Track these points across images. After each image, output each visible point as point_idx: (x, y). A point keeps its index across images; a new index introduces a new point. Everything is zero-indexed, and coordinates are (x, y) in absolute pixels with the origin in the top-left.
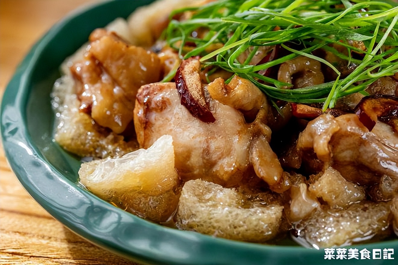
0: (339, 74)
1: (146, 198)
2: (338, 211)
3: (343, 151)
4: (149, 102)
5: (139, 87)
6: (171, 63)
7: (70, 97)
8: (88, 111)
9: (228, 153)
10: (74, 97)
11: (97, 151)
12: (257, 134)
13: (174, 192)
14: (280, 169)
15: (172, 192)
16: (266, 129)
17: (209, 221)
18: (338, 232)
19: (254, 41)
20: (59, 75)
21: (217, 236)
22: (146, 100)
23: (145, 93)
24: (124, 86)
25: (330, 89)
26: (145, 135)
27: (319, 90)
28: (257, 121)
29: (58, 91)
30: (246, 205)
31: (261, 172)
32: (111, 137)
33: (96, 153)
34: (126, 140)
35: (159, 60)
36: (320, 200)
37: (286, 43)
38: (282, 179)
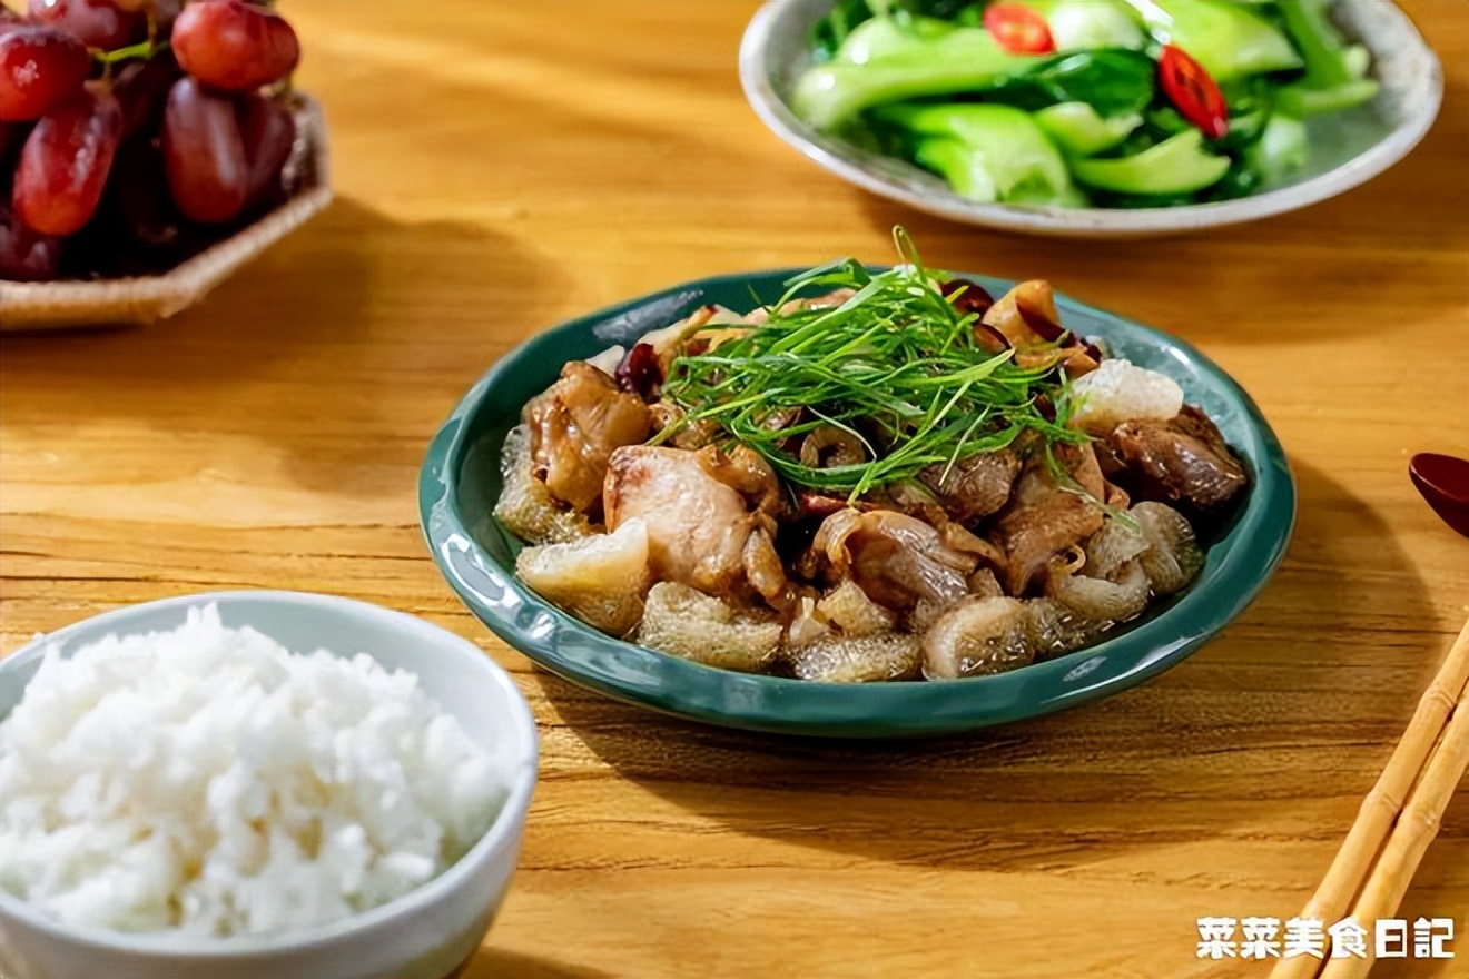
0: (875, 456)
1: (601, 601)
2: (849, 638)
3: (869, 559)
4: (623, 471)
5: (615, 449)
6: (666, 418)
7: (524, 455)
8: (543, 475)
9: (716, 549)
10: (529, 454)
11: (550, 533)
12: (756, 527)
13: (641, 596)
14: (782, 577)
15: (637, 597)
16: (770, 522)
17: (678, 637)
18: (843, 664)
19: (773, 399)
20: (517, 420)
21: (690, 659)
22: (618, 468)
23: (620, 458)
24: (597, 446)
25: (865, 471)
26: (614, 516)
27: (851, 473)
28: (759, 509)
29: (510, 444)
30: (732, 621)
31: (757, 579)
32: (570, 515)
33: (548, 537)
34: (591, 521)
35: (650, 412)
36: (832, 623)
37: (813, 406)
38: (783, 591)
